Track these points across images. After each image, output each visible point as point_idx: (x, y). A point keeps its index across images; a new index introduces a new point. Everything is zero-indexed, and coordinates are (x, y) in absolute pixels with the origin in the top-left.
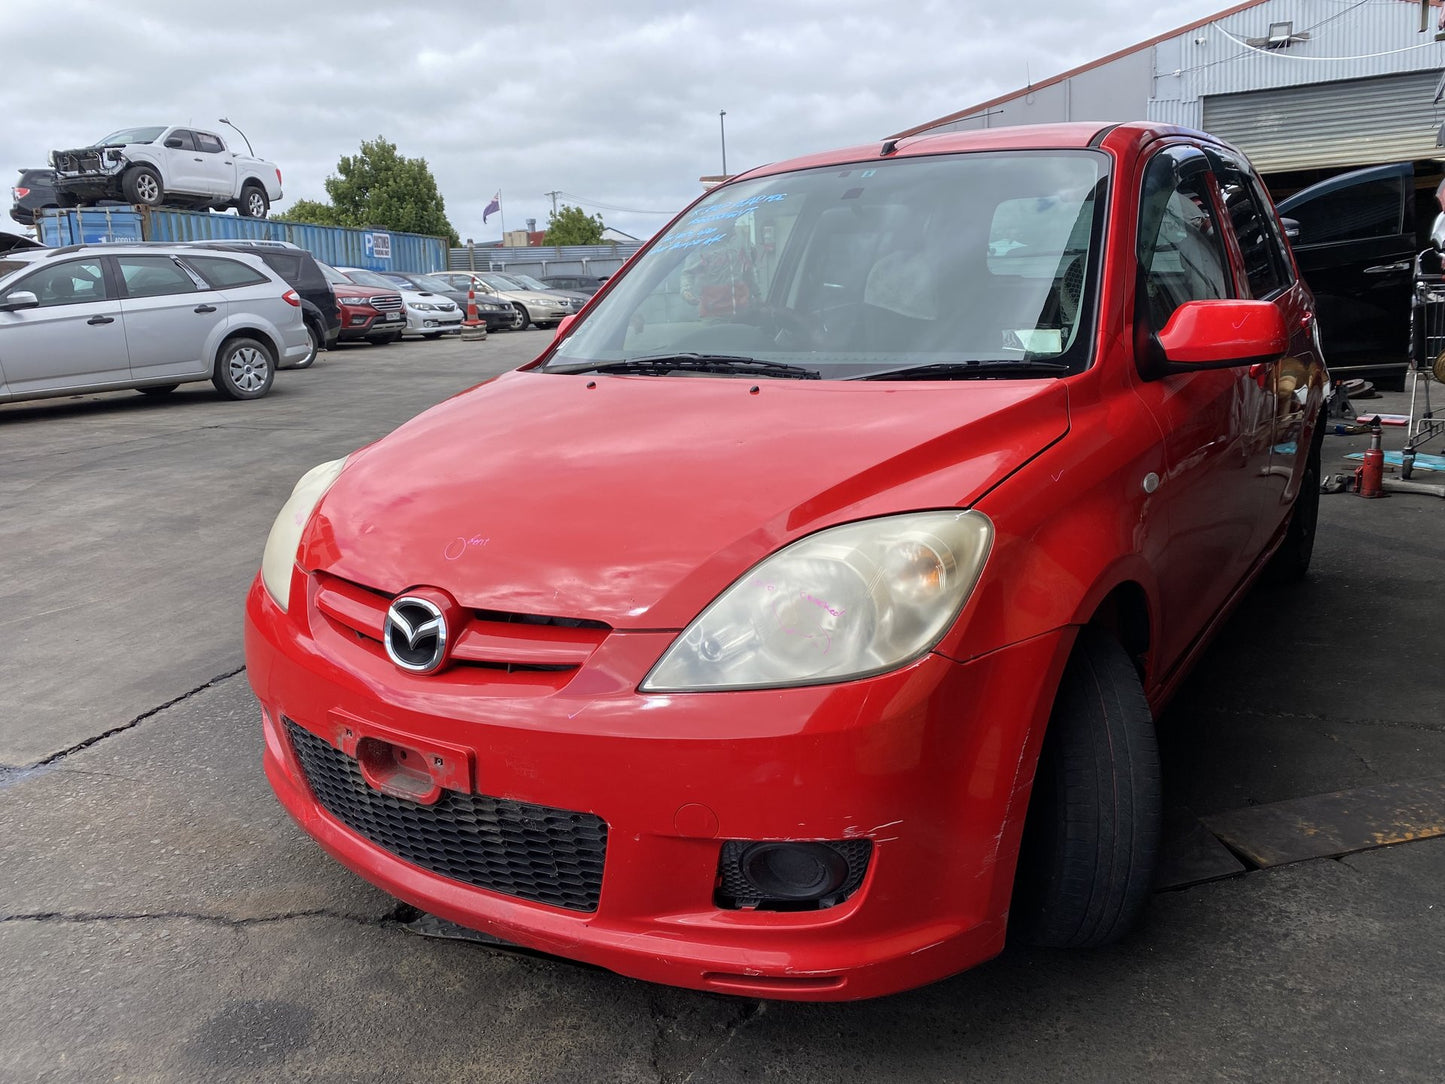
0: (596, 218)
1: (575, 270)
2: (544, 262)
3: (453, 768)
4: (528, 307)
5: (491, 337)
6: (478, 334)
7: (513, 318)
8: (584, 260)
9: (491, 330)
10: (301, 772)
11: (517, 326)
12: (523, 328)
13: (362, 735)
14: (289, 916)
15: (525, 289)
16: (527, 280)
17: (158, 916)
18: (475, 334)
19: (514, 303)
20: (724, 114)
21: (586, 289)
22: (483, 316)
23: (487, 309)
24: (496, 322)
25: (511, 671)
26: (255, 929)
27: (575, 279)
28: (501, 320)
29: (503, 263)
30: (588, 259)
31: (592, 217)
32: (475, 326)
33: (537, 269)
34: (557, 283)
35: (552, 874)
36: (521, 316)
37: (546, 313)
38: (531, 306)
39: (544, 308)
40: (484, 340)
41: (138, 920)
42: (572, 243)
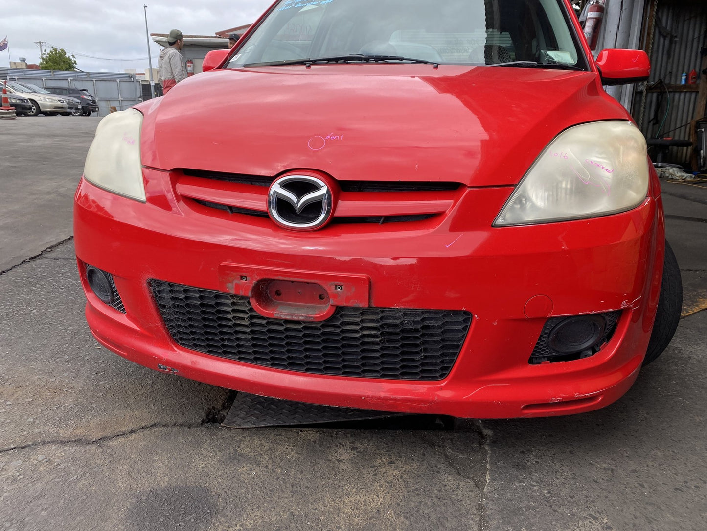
0: (71, 57)
1: (64, 84)
2: (43, 79)
3: (353, 289)
4: (38, 102)
5: (18, 118)
6: (11, 115)
7: (30, 108)
8: (69, 79)
9: (18, 114)
10: (161, 321)
11: (32, 113)
12: (36, 115)
13: (259, 278)
14: (132, 431)
15: (35, 92)
16: (36, 88)
17: (25, 447)
18: (8, 115)
19: (30, 100)
20: (146, 7)
21: (72, 95)
22: (12, 105)
23: (13, 101)
24: (20, 110)
25: (383, 223)
26: (113, 443)
27: (66, 89)
28: (23, 108)
29: (16, 78)
30: (72, 79)
31: (69, 57)
32: (8, 110)
33: (39, 82)
34: (55, 91)
35: (417, 358)
36: (34, 107)
37: (51, 107)
38: (41, 102)
39: (49, 104)
40: (14, 119)
41: (10, 452)
42: (59, 69)
